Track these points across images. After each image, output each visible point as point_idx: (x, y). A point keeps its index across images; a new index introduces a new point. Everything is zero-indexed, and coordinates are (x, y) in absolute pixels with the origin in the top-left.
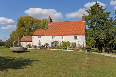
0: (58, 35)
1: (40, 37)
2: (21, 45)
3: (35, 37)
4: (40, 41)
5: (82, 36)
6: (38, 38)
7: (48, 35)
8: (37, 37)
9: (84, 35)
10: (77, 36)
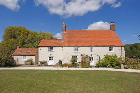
0: (84, 46)
1: (51, 49)
2: (15, 61)
3: (42, 48)
4: (51, 54)
5: (121, 47)
6: (49, 50)
7: (68, 46)
8: (47, 48)
9: (124, 46)
10: (112, 48)
